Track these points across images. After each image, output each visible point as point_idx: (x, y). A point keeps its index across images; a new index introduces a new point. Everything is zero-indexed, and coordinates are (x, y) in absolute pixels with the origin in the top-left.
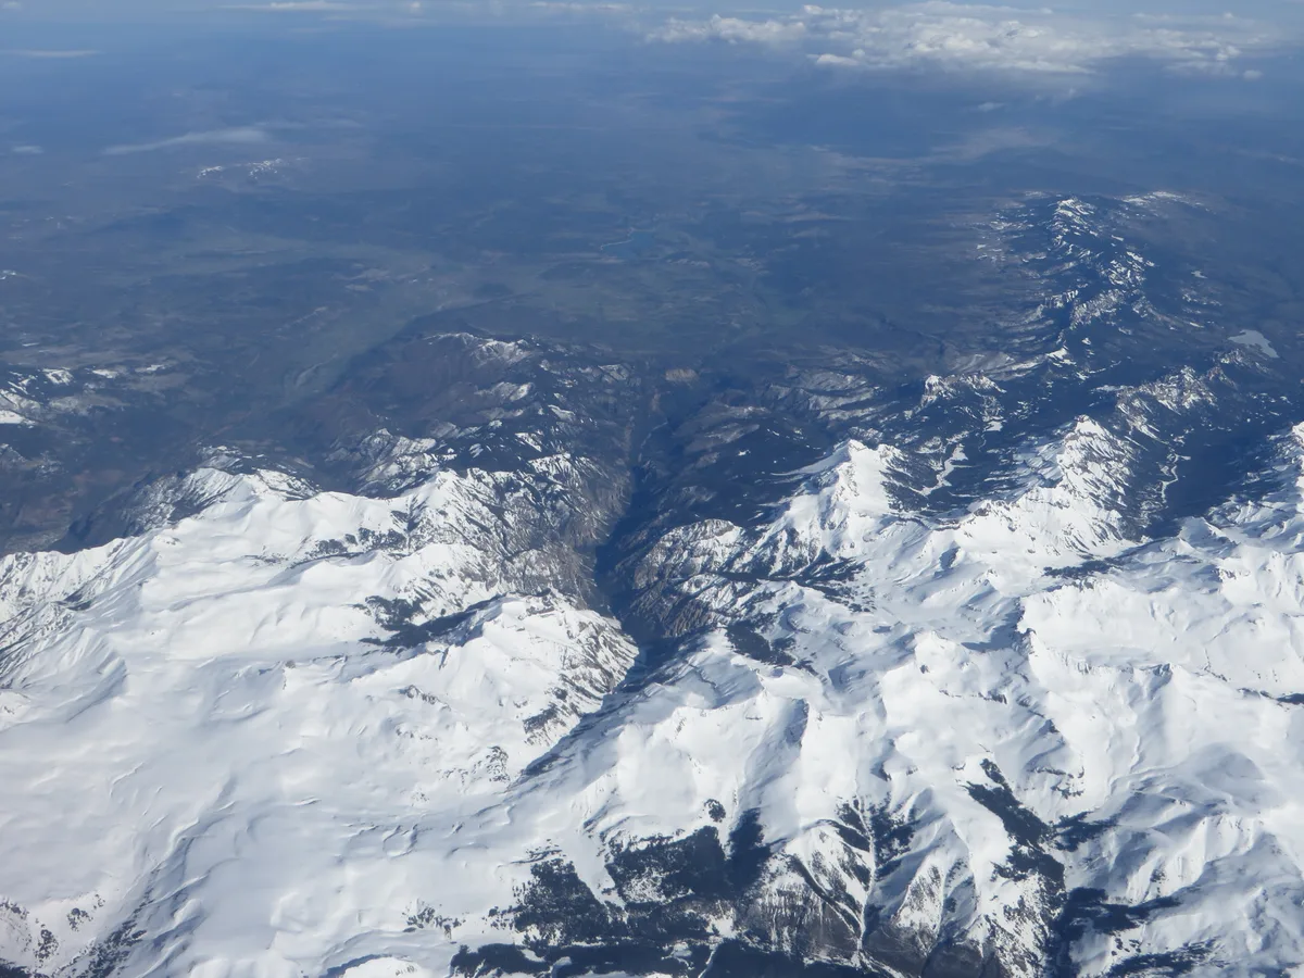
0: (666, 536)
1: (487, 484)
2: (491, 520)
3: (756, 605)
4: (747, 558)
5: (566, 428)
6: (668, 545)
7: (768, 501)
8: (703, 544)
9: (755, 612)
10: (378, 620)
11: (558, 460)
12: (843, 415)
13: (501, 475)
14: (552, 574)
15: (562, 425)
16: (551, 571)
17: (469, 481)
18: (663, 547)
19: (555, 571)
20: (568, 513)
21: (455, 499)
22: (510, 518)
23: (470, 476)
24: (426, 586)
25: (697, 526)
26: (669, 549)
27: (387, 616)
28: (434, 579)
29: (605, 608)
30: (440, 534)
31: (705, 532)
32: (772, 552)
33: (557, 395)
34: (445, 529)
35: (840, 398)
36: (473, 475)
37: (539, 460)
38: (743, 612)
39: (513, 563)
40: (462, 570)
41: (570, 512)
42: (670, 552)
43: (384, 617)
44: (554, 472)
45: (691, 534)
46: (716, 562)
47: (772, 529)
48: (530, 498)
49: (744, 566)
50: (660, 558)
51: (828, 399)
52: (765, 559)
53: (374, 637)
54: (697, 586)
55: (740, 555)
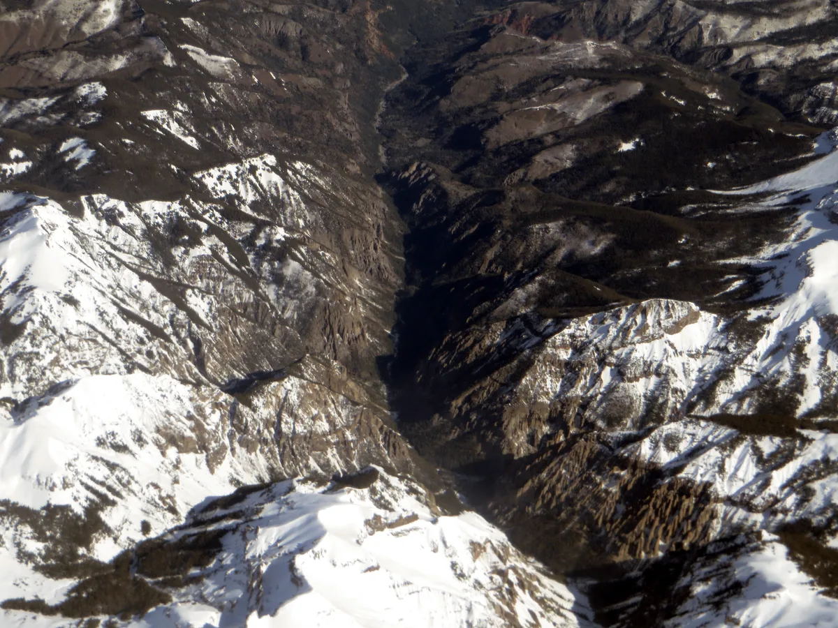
0: (558, 338)
1: (129, 230)
2: (163, 312)
3: (816, 485)
4: (741, 380)
5: (230, 94)
6: (564, 355)
7: (737, 250)
8: (642, 351)
9: (817, 502)
10: (24, 556)
11: (253, 169)
12: (780, 54)
13: (155, 208)
14: (334, 429)
15: (220, 88)
16: (331, 422)
17: (90, 223)
18: (554, 361)
19: (339, 421)
20: (311, 289)
21: (83, 267)
22: (199, 304)
23: (87, 212)
24: (101, 472)
25: (624, 315)
26: (567, 364)
27: (41, 545)
28: (111, 455)
29: (449, 494)
30: (70, 348)
31: (644, 327)
32: (795, 367)
33: (187, 21)
34: (80, 337)
35: (764, 20)
36: (95, 210)
37: (215, 172)
38: (791, 501)
39: (254, 410)
40: (158, 430)
41: (317, 286)
42: (570, 372)
43: (34, 546)
44: (250, 197)
45: (613, 331)
46: (675, 391)
47: (782, 316)
48: (225, 257)
49: (739, 397)
50: (552, 385)
51: (739, 22)
52: (783, 382)
53: (29, 597)
54: (671, 449)
55: (724, 374)
